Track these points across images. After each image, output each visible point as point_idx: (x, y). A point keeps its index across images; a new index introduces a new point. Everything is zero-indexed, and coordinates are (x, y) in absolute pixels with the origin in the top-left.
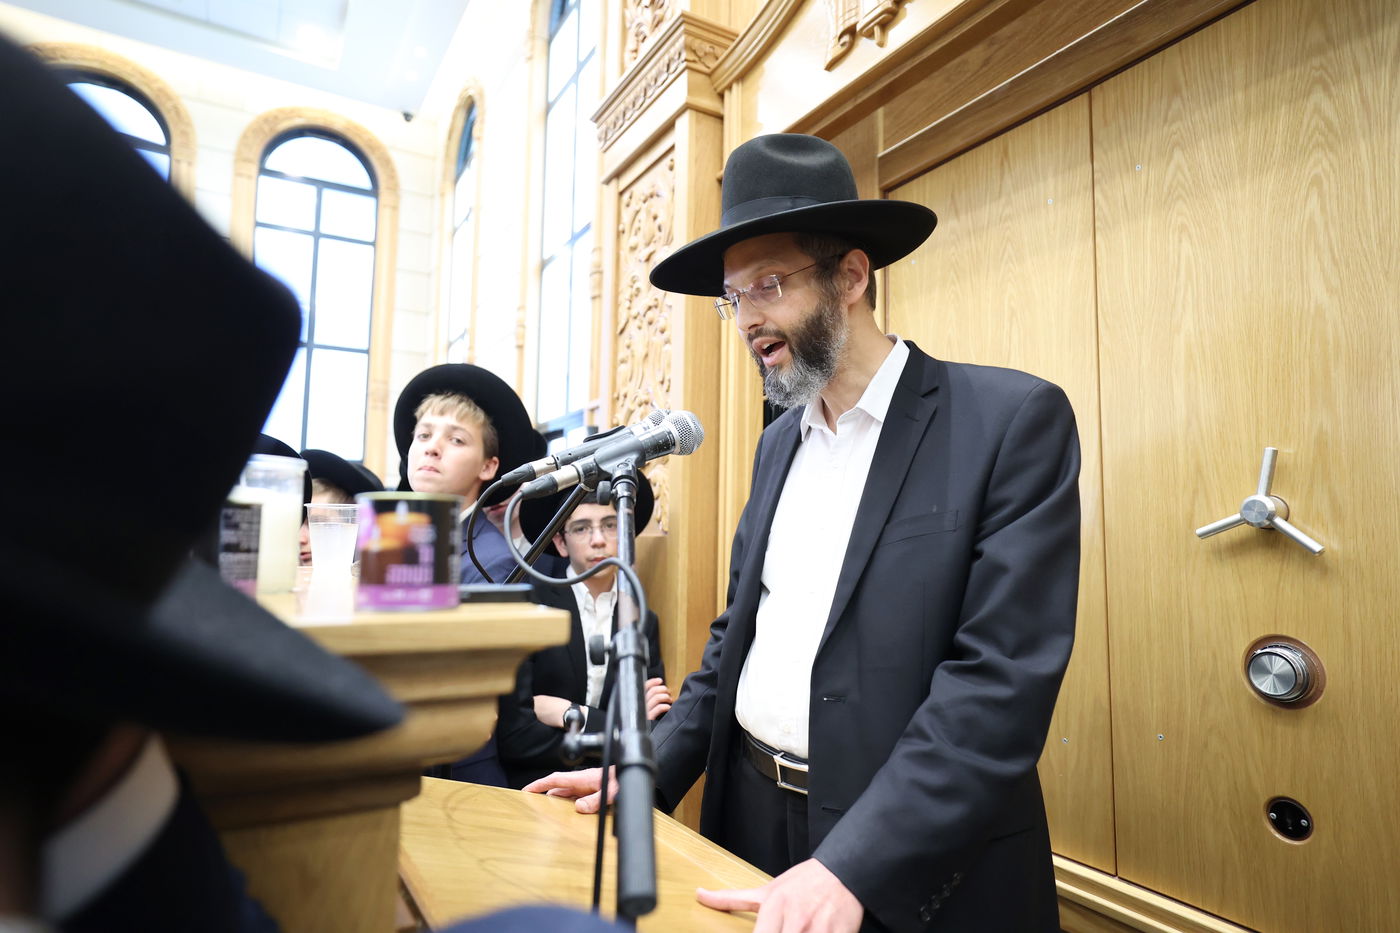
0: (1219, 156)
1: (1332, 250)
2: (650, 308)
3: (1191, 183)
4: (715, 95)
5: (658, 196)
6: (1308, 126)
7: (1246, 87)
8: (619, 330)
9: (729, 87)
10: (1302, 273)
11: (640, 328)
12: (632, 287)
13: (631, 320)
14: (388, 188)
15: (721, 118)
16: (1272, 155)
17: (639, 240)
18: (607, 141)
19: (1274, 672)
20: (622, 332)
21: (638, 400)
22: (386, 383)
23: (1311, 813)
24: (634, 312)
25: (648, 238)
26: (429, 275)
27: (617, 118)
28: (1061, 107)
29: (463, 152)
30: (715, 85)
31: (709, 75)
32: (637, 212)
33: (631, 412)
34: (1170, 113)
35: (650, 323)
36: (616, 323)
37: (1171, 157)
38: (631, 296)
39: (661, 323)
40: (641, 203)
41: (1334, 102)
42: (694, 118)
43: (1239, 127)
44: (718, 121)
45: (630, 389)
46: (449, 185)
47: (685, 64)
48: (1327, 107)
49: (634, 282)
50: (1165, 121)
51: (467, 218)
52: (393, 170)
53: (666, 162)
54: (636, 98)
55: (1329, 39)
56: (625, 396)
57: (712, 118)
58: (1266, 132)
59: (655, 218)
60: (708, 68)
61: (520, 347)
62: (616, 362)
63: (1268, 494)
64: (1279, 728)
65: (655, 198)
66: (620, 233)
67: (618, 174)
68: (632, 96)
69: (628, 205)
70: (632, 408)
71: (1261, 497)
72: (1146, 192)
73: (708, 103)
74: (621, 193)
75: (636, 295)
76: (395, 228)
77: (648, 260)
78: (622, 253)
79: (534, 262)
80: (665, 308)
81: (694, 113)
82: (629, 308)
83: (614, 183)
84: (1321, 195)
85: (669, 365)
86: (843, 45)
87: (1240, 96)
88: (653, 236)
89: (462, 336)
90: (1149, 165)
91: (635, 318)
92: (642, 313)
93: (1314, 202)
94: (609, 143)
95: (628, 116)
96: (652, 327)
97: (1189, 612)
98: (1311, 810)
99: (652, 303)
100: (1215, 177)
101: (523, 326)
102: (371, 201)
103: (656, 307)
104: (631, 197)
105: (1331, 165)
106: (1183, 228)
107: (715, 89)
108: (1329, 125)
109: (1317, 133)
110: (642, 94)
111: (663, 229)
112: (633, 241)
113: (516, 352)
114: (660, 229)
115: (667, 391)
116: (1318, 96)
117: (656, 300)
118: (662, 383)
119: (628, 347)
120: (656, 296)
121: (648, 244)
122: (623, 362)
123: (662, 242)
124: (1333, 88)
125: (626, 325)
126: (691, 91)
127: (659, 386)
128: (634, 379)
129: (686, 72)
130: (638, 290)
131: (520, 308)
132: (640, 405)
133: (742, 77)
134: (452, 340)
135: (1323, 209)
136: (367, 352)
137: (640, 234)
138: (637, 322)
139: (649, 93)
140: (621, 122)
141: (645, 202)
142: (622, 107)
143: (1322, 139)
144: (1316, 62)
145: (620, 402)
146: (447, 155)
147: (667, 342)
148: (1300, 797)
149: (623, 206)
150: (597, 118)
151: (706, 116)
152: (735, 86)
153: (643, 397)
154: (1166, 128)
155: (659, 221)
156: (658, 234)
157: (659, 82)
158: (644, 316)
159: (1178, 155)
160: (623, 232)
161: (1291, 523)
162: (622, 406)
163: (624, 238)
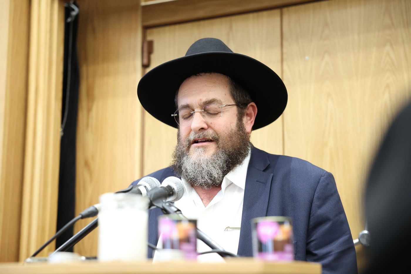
0: (347, 63)
3: (333, 72)
6: (385, 60)
7: (359, 34)
16: (370, 69)
28: (265, 13)
34: (323, 35)
37: (324, 57)
41: (395, 53)
43: (355, 52)
50: (321, 38)
55: (393, 24)
58: (367, 57)
72: (311, 72)
84: (390, 93)
90: (312, 57)
93: (387, 95)
100: (345, 72)
105: (394, 80)
106: (329, 95)
108: (393, 62)
109: (388, 64)
116: (388, 48)
124: (394, 46)
143: (390, 68)
144: (387, 32)
154: (321, 42)
159: (327, 57)
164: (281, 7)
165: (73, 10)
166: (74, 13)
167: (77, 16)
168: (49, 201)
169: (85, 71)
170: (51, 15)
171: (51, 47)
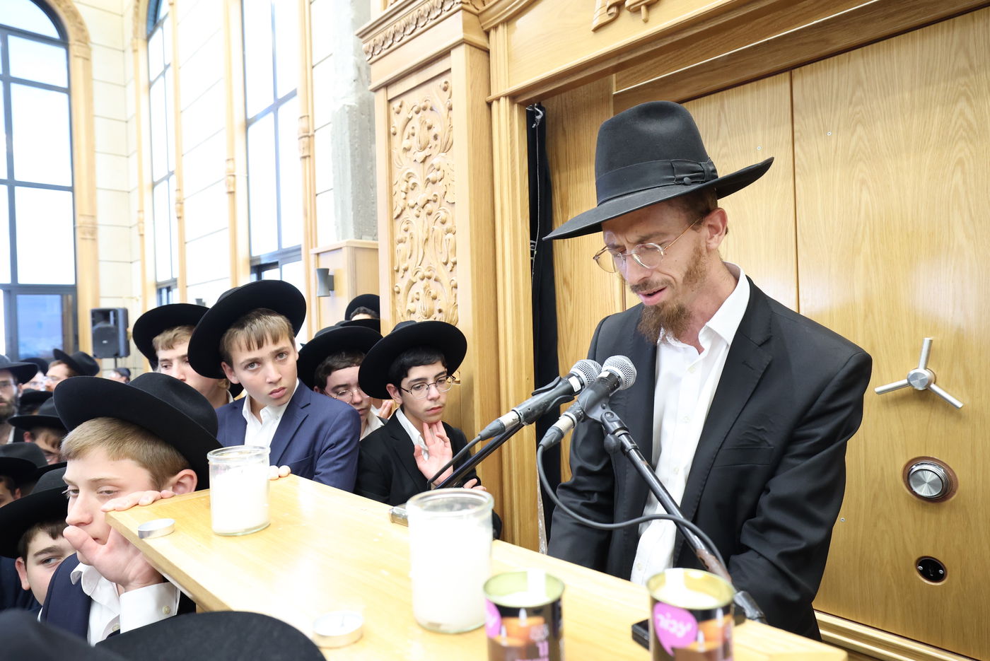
0: (891, 135)
1: (970, 210)
2: (428, 201)
3: (869, 150)
4: (483, 34)
5: (432, 109)
6: (956, 123)
7: (911, 91)
8: (395, 216)
9: (496, 27)
10: (949, 222)
11: (418, 217)
12: (407, 182)
13: (407, 209)
14: (79, 41)
15: (487, 52)
16: (929, 139)
17: (413, 143)
18: (375, 55)
19: (927, 481)
20: (398, 217)
21: (420, 275)
22: (93, 217)
23: (946, 566)
24: (411, 203)
25: (423, 143)
26: (127, 122)
27: (386, 38)
28: (767, 79)
29: (152, 13)
30: (482, 24)
31: (478, 15)
32: (410, 120)
33: (414, 283)
34: (854, 99)
35: (429, 214)
36: (392, 211)
37: (855, 131)
38: (407, 189)
39: (443, 215)
40: (412, 113)
41: (974, 111)
42: (468, 51)
43: (906, 116)
44: (486, 54)
45: (411, 264)
46: (141, 42)
47: (460, 5)
48: (968, 111)
49: (409, 178)
50: (850, 103)
51: (163, 73)
52: (81, 23)
53: (441, 81)
54: (408, 25)
55: (971, 66)
56: (406, 270)
57: (482, 52)
58: (925, 123)
59: (429, 128)
60: (478, 10)
61: (232, 193)
62: (394, 242)
63: (926, 368)
64: (926, 515)
65: (428, 110)
66: (391, 135)
67: (387, 85)
68: (403, 22)
69: (398, 113)
70: (414, 281)
71: (921, 370)
72: (836, 152)
73: (479, 39)
74: (390, 101)
75: (412, 189)
76: (88, 78)
77: (423, 161)
78: (394, 151)
79: (239, 119)
80: (444, 203)
81: (468, 46)
82: (405, 199)
83: (382, 92)
84: (963, 172)
85: (454, 250)
86: (610, 15)
87: (907, 95)
88: (428, 144)
89: (167, 178)
90: (838, 132)
91: (413, 207)
92: (421, 204)
93: (958, 176)
94: (375, 58)
95: (398, 38)
96: (431, 218)
97: (864, 440)
98: (946, 564)
99: (431, 198)
100: (888, 149)
101: (234, 176)
102: (61, 51)
103: (435, 201)
104: (401, 106)
105: (971, 153)
106: (863, 182)
107: (482, 27)
108: (970, 125)
109: (962, 129)
110: (415, 23)
111: (439, 138)
112: (406, 143)
113: (227, 197)
114: (436, 137)
115: (451, 271)
116: (962, 104)
117: (435, 195)
118: (446, 264)
119: (406, 230)
120: (434, 193)
121: (424, 149)
122: (401, 241)
123: (438, 148)
124: (973, 101)
125: (402, 211)
126: (466, 27)
127: (441, 266)
128: (414, 256)
129: (461, 11)
130: (414, 184)
131: (228, 160)
132: (422, 279)
133: (509, 21)
134: (155, 180)
135: (965, 182)
136: (71, 189)
137: (414, 140)
138: (415, 211)
139: (421, 24)
140: (390, 42)
141: (417, 112)
142: (392, 29)
143: (964, 134)
144: (962, 80)
145: (401, 274)
146: (137, 14)
147: (448, 232)
148: (940, 557)
149: (393, 113)
150: (362, 35)
151: (478, 50)
152: (500, 28)
153: (424, 271)
154: (851, 109)
155: (433, 132)
156: (433, 143)
157: (433, 16)
158: (423, 208)
159: (860, 130)
160: (395, 134)
161: (937, 385)
162: (402, 277)
163: (396, 140)
164: (790, 69)
165: (538, 114)
166: (539, 117)
167: (543, 118)
168: (523, 329)
169: (558, 179)
170: (511, 124)
171: (513, 161)
